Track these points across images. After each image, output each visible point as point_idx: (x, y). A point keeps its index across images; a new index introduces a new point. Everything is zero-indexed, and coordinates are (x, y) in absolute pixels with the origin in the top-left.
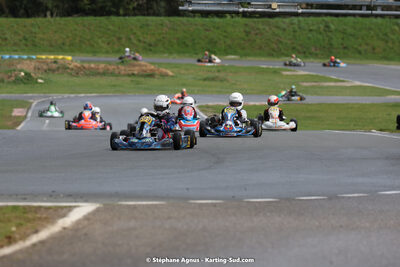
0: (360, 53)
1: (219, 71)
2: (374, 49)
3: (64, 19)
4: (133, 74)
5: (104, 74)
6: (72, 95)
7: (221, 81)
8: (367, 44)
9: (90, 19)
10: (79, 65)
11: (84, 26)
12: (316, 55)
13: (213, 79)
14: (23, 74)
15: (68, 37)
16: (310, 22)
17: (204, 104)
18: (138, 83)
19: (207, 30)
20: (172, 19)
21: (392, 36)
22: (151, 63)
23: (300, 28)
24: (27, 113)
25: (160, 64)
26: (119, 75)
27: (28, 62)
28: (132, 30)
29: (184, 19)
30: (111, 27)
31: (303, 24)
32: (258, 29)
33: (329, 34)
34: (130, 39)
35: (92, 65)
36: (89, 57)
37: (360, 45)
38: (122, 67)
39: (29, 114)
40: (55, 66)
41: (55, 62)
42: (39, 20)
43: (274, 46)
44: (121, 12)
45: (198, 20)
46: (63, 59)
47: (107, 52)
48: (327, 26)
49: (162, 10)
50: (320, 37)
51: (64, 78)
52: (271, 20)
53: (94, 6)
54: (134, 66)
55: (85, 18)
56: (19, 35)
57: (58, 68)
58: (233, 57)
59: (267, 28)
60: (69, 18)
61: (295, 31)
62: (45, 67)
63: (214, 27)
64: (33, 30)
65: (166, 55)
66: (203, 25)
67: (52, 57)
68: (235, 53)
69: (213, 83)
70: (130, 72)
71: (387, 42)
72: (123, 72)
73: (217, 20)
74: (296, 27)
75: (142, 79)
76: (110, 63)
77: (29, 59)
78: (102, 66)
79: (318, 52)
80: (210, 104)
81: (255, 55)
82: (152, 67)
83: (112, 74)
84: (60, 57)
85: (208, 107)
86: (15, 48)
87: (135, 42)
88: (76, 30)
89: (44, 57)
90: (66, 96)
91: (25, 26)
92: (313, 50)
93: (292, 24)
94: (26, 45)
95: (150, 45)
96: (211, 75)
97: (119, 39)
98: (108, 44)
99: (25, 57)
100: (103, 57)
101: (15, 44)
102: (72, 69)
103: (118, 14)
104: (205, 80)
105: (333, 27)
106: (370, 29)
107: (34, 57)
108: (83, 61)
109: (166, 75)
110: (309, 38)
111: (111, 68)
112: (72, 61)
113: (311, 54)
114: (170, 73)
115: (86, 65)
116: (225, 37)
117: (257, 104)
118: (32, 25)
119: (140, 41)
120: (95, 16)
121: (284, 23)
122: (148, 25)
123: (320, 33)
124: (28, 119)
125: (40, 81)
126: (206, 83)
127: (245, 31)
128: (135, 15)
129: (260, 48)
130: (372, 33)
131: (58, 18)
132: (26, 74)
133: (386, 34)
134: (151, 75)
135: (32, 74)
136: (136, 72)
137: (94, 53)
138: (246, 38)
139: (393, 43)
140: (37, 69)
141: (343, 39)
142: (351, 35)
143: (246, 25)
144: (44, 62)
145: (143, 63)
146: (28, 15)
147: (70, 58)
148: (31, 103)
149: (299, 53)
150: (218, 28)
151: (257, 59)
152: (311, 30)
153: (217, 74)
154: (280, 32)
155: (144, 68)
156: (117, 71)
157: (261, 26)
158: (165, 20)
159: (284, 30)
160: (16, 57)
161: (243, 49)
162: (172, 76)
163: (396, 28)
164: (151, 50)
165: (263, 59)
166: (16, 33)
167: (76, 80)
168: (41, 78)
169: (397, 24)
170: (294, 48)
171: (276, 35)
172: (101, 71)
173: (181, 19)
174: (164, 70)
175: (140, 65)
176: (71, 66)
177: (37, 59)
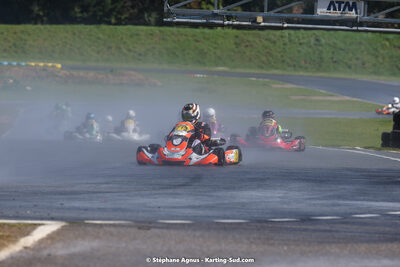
0: (350, 67)
1: (208, 83)
2: (363, 64)
3: (54, 26)
7: (211, 92)
8: (357, 59)
9: (81, 27)
10: (68, 73)
11: (74, 34)
12: (306, 68)
14: (11, 81)
15: (58, 45)
16: (301, 36)
19: (197, 41)
20: (162, 28)
21: (382, 51)
23: (290, 41)
26: (108, 83)
27: (17, 69)
28: (122, 39)
29: (174, 29)
30: (101, 36)
31: (293, 38)
32: (248, 41)
33: (320, 48)
34: (120, 48)
35: (82, 74)
37: (351, 60)
38: (110, 77)
40: (44, 74)
41: (44, 69)
42: (30, 27)
43: (264, 59)
44: (113, 21)
45: (189, 31)
46: (53, 66)
47: (97, 61)
48: (317, 40)
49: (152, 20)
50: (310, 50)
52: (261, 32)
53: (85, 15)
54: (123, 75)
55: (76, 26)
56: (9, 42)
57: (47, 76)
59: (257, 41)
60: (61, 26)
61: (285, 44)
62: (34, 74)
63: (204, 38)
64: (24, 37)
66: (194, 36)
67: (42, 64)
68: (225, 65)
69: (202, 94)
70: (119, 82)
71: (377, 57)
72: (112, 81)
73: (207, 31)
74: (286, 40)
77: (18, 65)
78: (91, 75)
79: (307, 65)
82: (141, 77)
84: (50, 64)
86: (5, 54)
87: (125, 51)
88: (66, 38)
89: (33, 64)
91: (15, 33)
92: (303, 63)
93: (282, 37)
94: (16, 52)
95: (140, 55)
97: (110, 48)
98: (98, 53)
99: (15, 63)
101: (5, 50)
102: (61, 77)
103: (109, 23)
105: (323, 41)
106: (360, 43)
107: (23, 64)
109: (155, 85)
110: (299, 52)
111: (100, 77)
112: (63, 66)
113: (301, 67)
114: (159, 84)
115: (75, 73)
116: (215, 48)
118: (22, 32)
119: (129, 50)
120: (86, 24)
121: (275, 35)
122: (137, 35)
123: (310, 47)
125: (28, 88)
127: (236, 43)
128: (126, 24)
129: (250, 60)
130: (363, 47)
131: (48, 26)
132: (15, 81)
133: (376, 50)
136: (124, 82)
138: (236, 50)
139: (384, 58)
140: (25, 76)
141: (333, 53)
142: (341, 49)
143: (237, 37)
144: (34, 69)
145: (132, 73)
146: (19, 23)
147: (59, 66)
148: (18, 111)
149: (289, 66)
150: (208, 39)
151: (247, 71)
152: (300, 44)
153: (206, 86)
154: (271, 45)
155: (133, 78)
156: (106, 80)
157: (250, 38)
158: (156, 29)
159: (274, 42)
160: (6, 63)
161: (233, 61)
162: (161, 86)
163: (387, 43)
164: (140, 60)
165: (252, 71)
166: (5, 39)
168: (29, 86)
169: (387, 39)
170: (283, 61)
171: (266, 48)
172: (90, 80)
173: (171, 29)
175: (130, 75)
176: (60, 74)
177: (27, 65)
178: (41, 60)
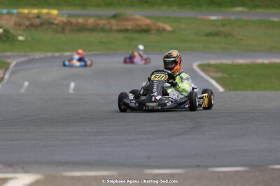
1: (224, 25)
4: (127, 30)
5: (93, 29)
6: (56, 54)
7: (226, 36)
10: (64, 19)
13: (216, 34)
14: (1, 31)
17: (205, 62)
18: (131, 40)
22: (147, 17)
24: (4, 74)
25: (157, 18)
26: (110, 30)
27: (8, 17)
35: (81, 20)
36: (77, 11)
38: (114, 22)
39: (7, 76)
40: (37, 21)
41: (38, 17)
46: (48, 13)
47: (98, 5)
51: (47, 35)
54: (127, 20)
57: (42, 24)
58: (240, 9)
62: (27, 23)
65: (164, 8)
67: (35, 11)
68: (243, 4)
69: (217, 39)
70: (123, 28)
72: (115, 28)
75: (137, 35)
76: (100, 17)
77: (9, 14)
78: (91, 21)
80: (212, 62)
81: (266, 7)
82: (148, 21)
83: (103, 30)
84: (45, 11)
85: (209, 65)
89: (26, 11)
90: (49, 54)
96: (214, 29)
99: (5, 11)
100: (93, 11)
102: (57, 25)
104: (208, 35)
107: (15, 11)
108: (70, 16)
109: (163, 30)
111: (102, 22)
112: (58, 15)
114: (168, 28)
115: (73, 20)
117: (266, 61)
124: (5, 81)
125: (21, 38)
126: (210, 39)
132: (5, 31)
134: (146, 31)
135: (12, 31)
136: (129, 27)
137: (84, 6)
140: (18, 25)
144: (26, 17)
145: (138, 17)
147: (55, 12)
148: (9, 64)
151: (268, 11)
153: (221, 29)
155: (138, 23)
156: (107, 27)
162: (170, 32)
165: (275, 11)
167: (62, 37)
168: (22, 35)
172: (90, 26)
174: (161, 25)
175: (134, 20)
176: (56, 22)
177: (18, 13)
178: (34, 6)
